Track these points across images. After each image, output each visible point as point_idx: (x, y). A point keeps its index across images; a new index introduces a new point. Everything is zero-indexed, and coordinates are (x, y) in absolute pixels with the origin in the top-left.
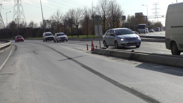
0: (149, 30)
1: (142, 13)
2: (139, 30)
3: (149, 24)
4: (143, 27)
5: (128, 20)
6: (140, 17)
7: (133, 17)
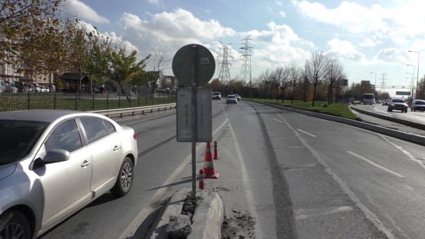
0: (376, 100)
1: (369, 81)
2: (364, 100)
3: (376, 93)
4: (370, 97)
5: (353, 87)
6: (366, 85)
7: (359, 84)
